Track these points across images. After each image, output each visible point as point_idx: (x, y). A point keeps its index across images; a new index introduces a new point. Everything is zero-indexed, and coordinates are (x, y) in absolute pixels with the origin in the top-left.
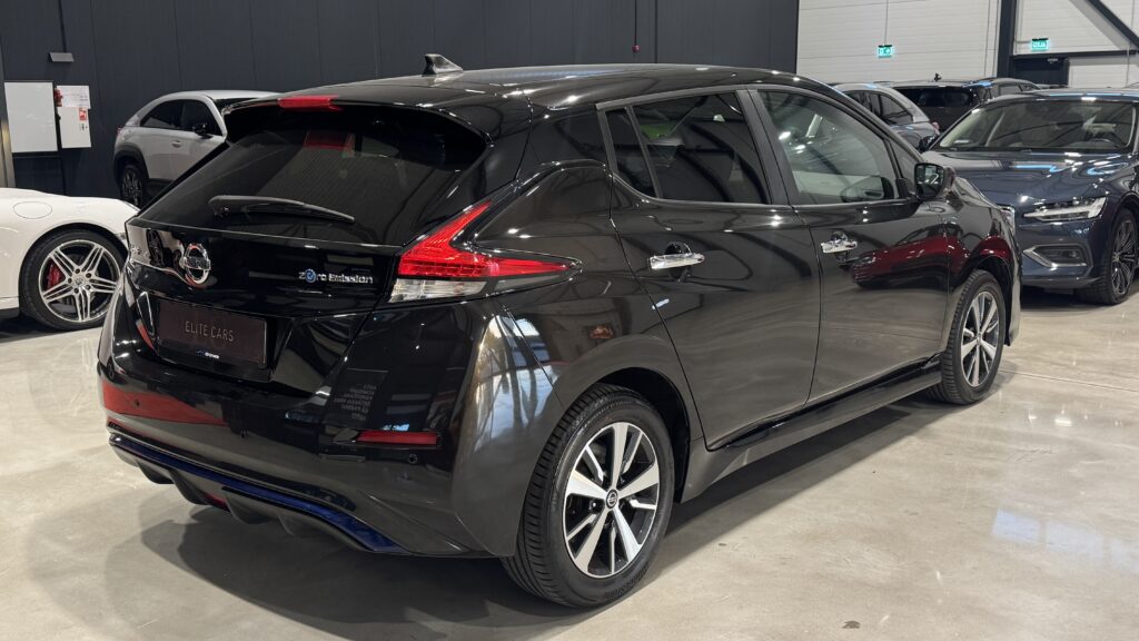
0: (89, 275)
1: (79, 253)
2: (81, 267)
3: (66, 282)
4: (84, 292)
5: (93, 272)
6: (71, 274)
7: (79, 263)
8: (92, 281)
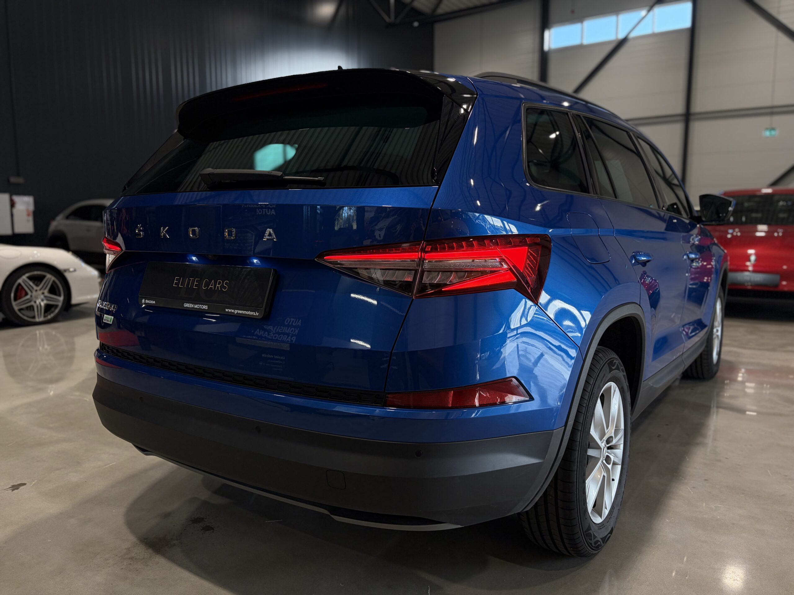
0: (43, 293)
1: (37, 280)
2: (38, 288)
3: (28, 297)
4: (40, 304)
5: (46, 292)
6: (31, 292)
7: (37, 285)
8: (45, 297)
